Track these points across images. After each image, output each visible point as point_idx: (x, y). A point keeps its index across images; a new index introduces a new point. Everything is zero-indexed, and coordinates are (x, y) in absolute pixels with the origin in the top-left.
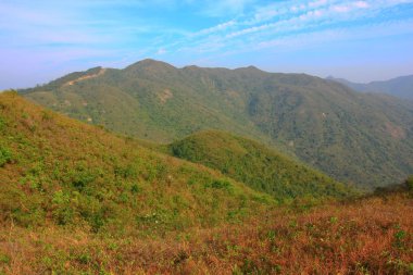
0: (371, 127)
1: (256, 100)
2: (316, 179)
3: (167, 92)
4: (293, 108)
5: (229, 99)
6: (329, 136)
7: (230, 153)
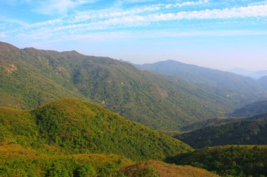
0: (150, 91)
1: (78, 73)
2: (142, 129)
3: (13, 66)
4: (103, 79)
5: (59, 72)
6: (126, 97)
7: (84, 116)
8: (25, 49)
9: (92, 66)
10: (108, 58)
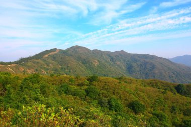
1: (131, 66)
3: (96, 61)
4: (151, 70)
8: (94, 50)
9: (139, 60)
10: (147, 54)
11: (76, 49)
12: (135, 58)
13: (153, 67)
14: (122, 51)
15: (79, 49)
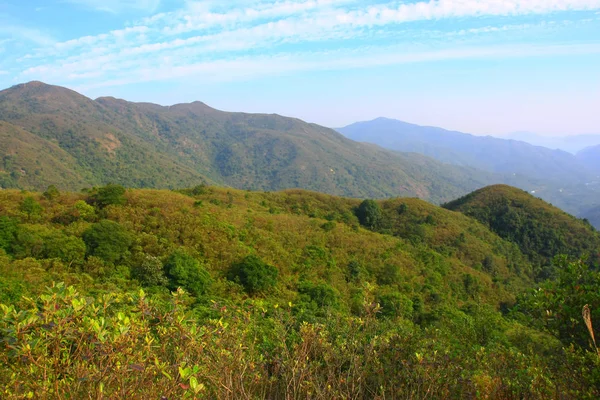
3: (112, 137)
4: (286, 163)
8: (101, 100)
9: (251, 134)
11: (32, 94)
12: (238, 125)
13: (293, 153)
14: (198, 105)
15: (48, 96)
